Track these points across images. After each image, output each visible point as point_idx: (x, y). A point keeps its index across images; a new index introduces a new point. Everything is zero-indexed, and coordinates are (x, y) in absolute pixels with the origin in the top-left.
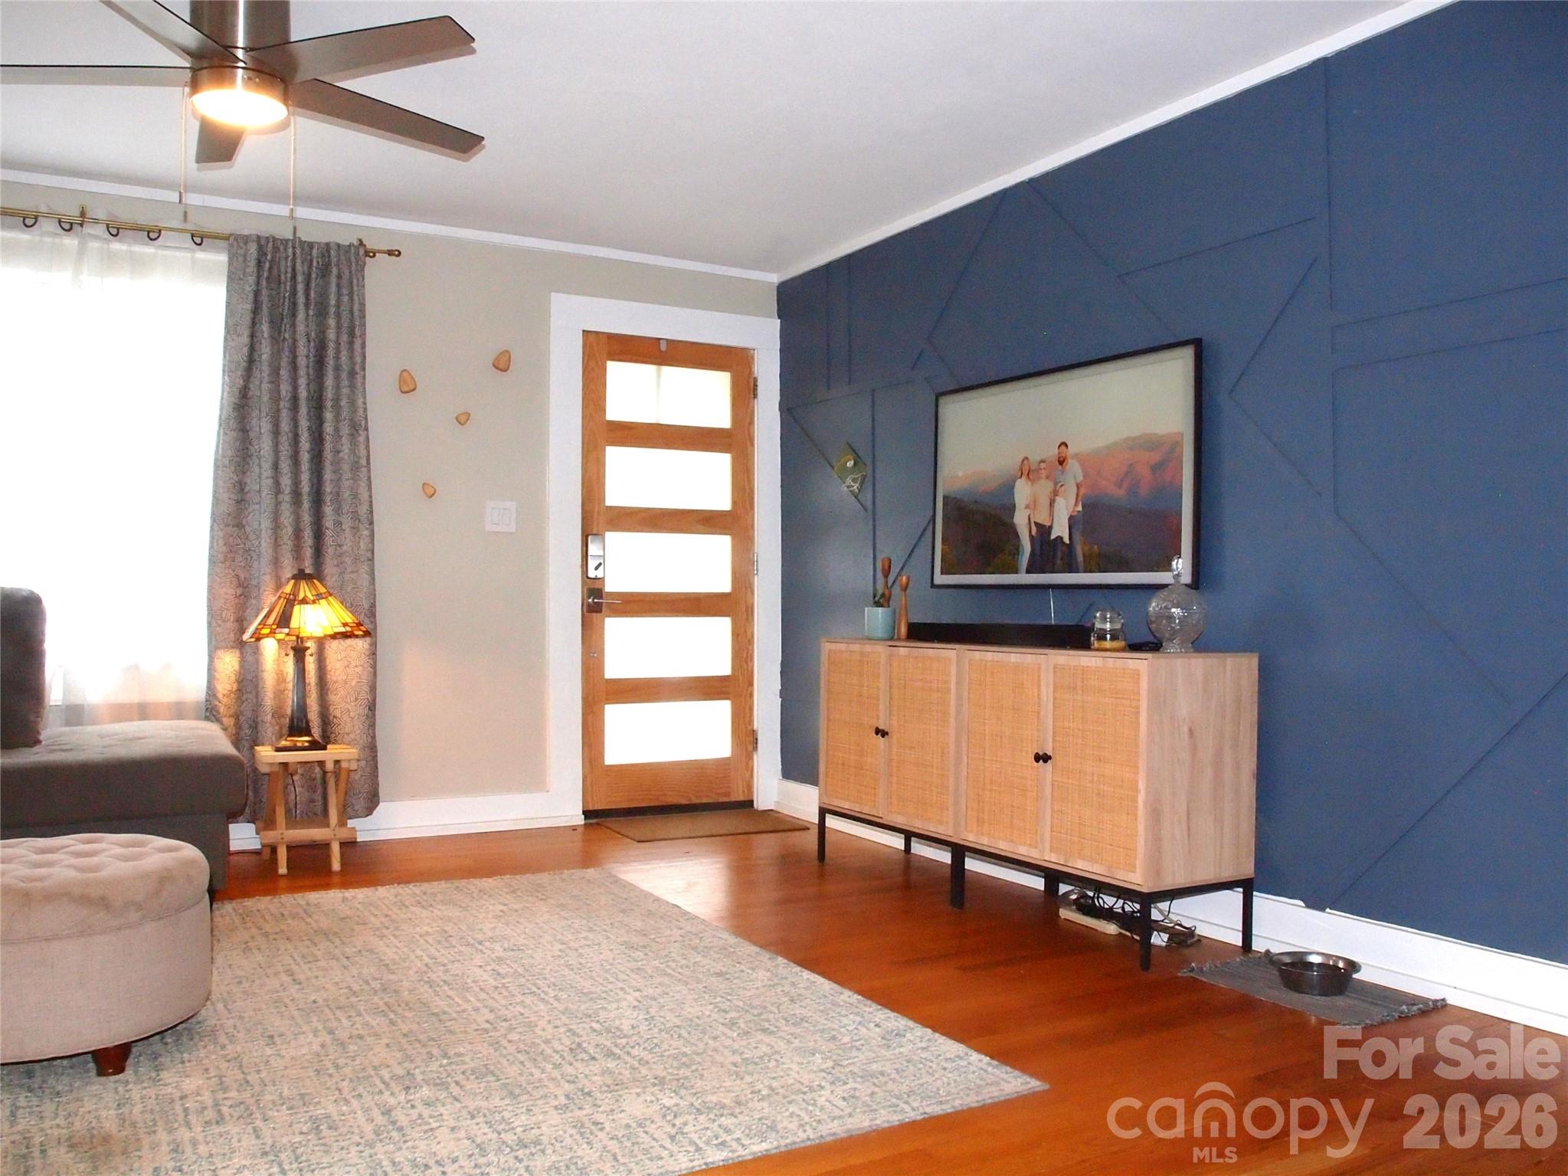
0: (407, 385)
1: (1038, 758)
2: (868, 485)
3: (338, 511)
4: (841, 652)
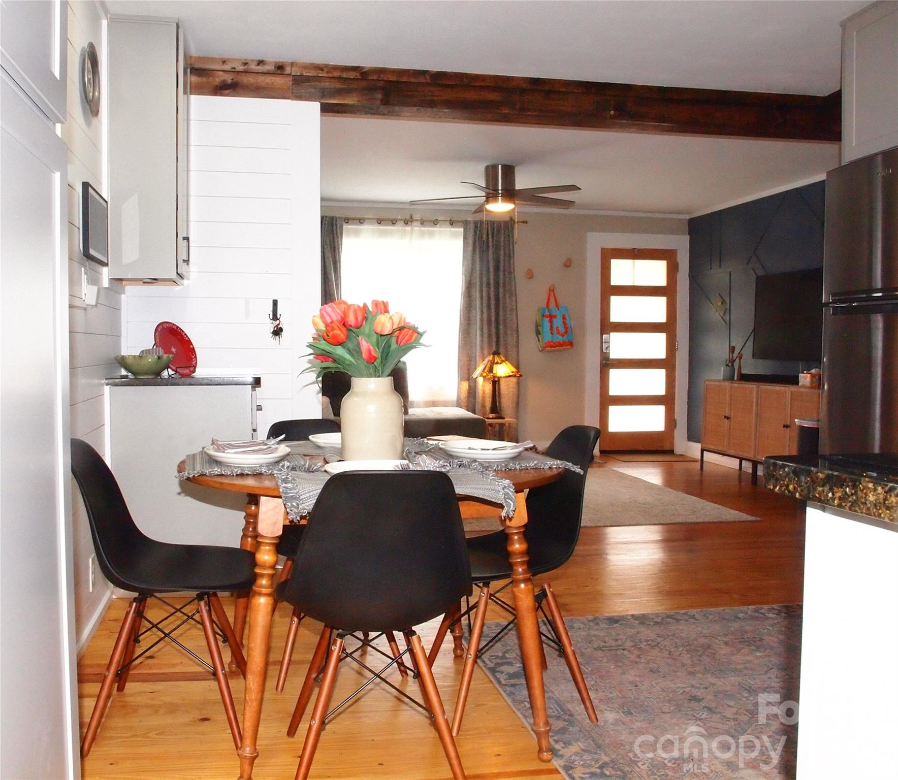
0: (530, 275)
1: (784, 426)
2: (728, 313)
3: (505, 327)
4: (711, 385)
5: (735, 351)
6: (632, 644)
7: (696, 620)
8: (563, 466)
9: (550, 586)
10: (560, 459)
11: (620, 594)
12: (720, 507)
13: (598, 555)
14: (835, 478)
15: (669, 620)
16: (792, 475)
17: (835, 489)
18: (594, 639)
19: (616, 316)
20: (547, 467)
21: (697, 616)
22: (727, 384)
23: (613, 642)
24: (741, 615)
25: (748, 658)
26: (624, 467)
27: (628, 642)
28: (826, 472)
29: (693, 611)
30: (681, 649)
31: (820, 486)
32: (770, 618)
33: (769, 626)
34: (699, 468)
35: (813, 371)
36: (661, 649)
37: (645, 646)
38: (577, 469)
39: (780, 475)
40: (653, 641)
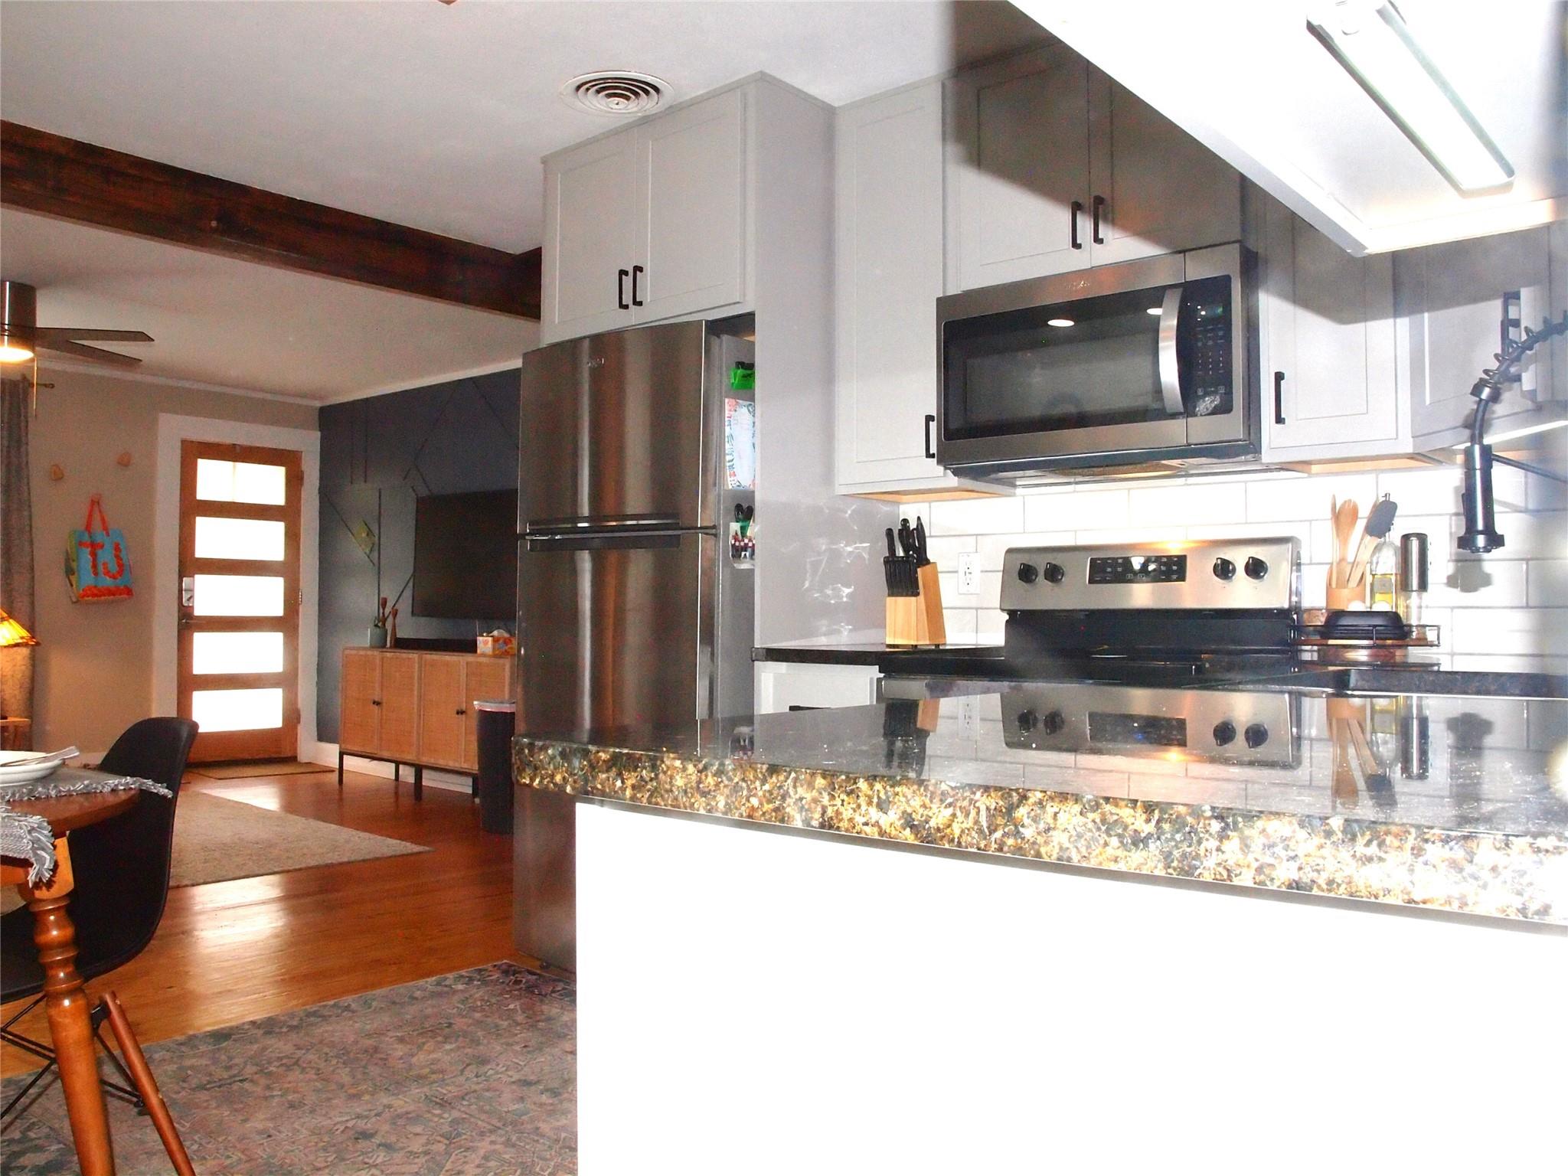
0: (57, 475)
1: (458, 712)
2: (376, 549)
3: (9, 560)
4: (352, 655)
5: (388, 604)
6: (255, 1069)
7: (353, 1012)
8: (137, 785)
9: (114, 996)
10: (132, 776)
11: (229, 991)
12: (372, 836)
13: (183, 934)
14: (625, 758)
15: (312, 1019)
16: (558, 758)
17: (626, 775)
18: (189, 1072)
19: (204, 549)
20: (107, 789)
21: (353, 1006)
22: (376, 653)
23: (225, 1073)
24: (418, 994)
25: (434, 1056)
26: (220, 787)
27: (248, 1067)
28: (612, 750)
29: (348, 1000)
30: (334, 1062)
31: (603, 773)
32: (458, 991)
33: (459, 1002)
34: (337, 779)
35: (495, 633)
36: (304, 1069)
37: (278, 1067)
38: (163, 790)
39: (541, 761)
40: (289, 1058)
